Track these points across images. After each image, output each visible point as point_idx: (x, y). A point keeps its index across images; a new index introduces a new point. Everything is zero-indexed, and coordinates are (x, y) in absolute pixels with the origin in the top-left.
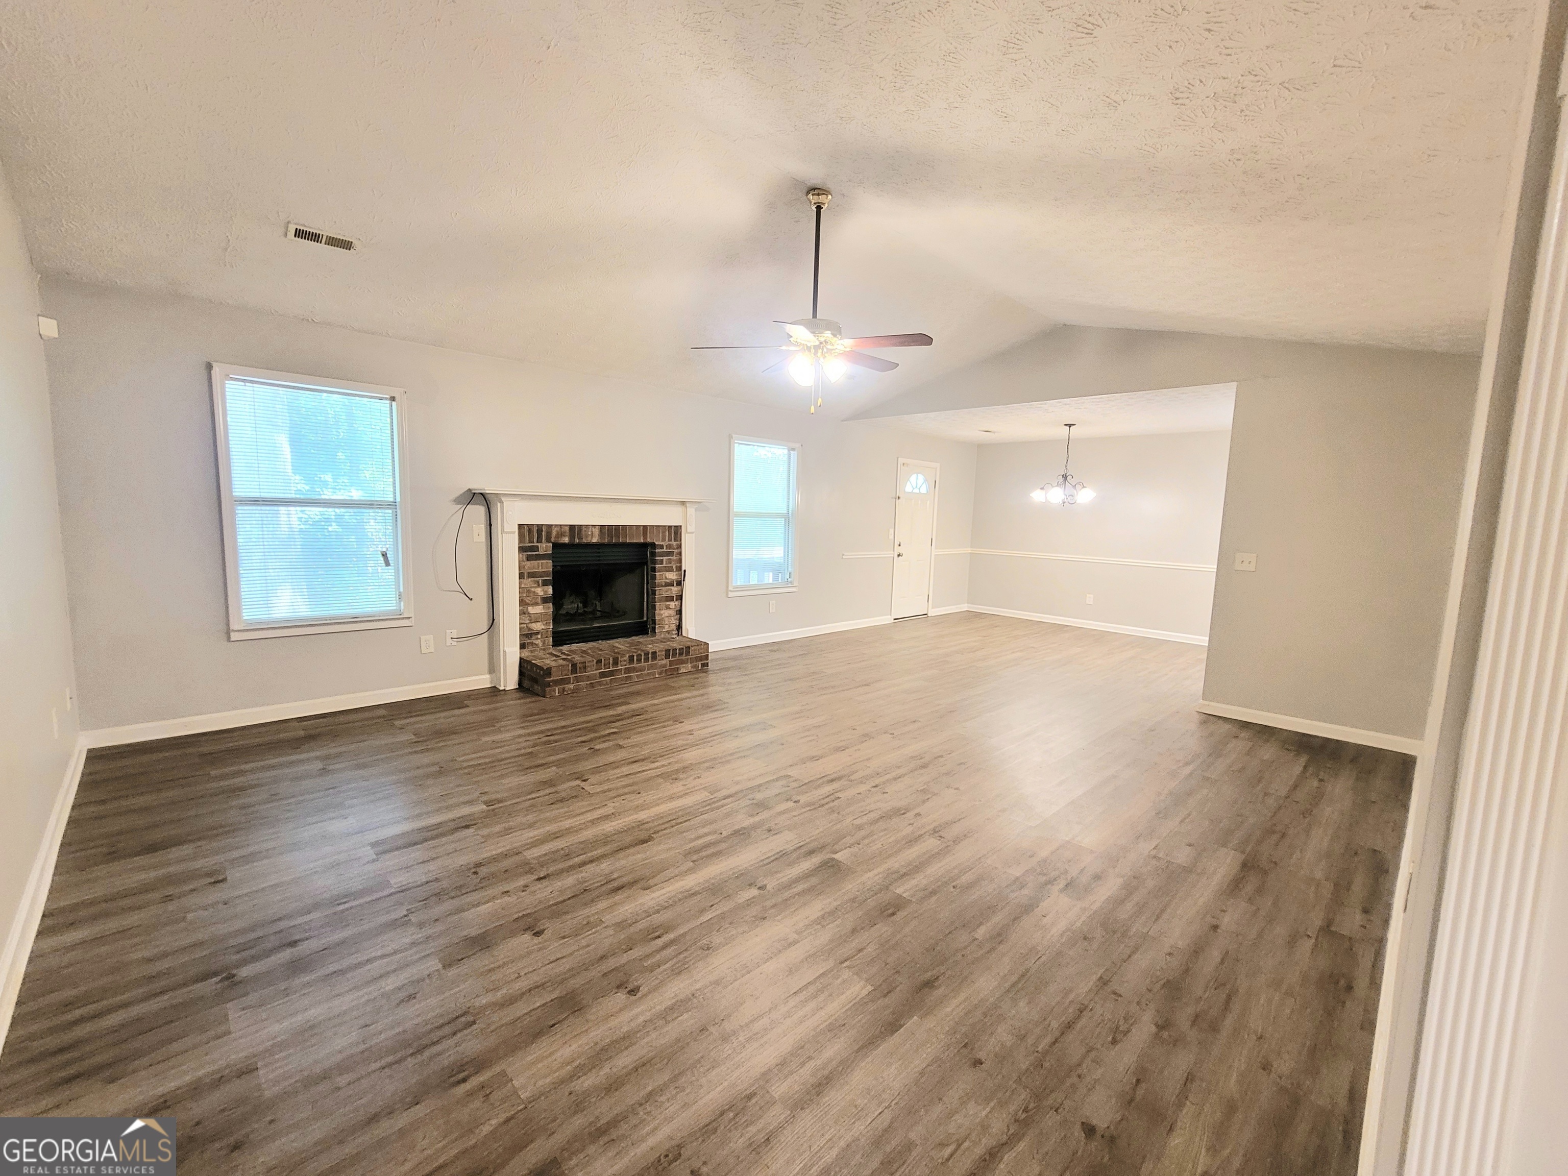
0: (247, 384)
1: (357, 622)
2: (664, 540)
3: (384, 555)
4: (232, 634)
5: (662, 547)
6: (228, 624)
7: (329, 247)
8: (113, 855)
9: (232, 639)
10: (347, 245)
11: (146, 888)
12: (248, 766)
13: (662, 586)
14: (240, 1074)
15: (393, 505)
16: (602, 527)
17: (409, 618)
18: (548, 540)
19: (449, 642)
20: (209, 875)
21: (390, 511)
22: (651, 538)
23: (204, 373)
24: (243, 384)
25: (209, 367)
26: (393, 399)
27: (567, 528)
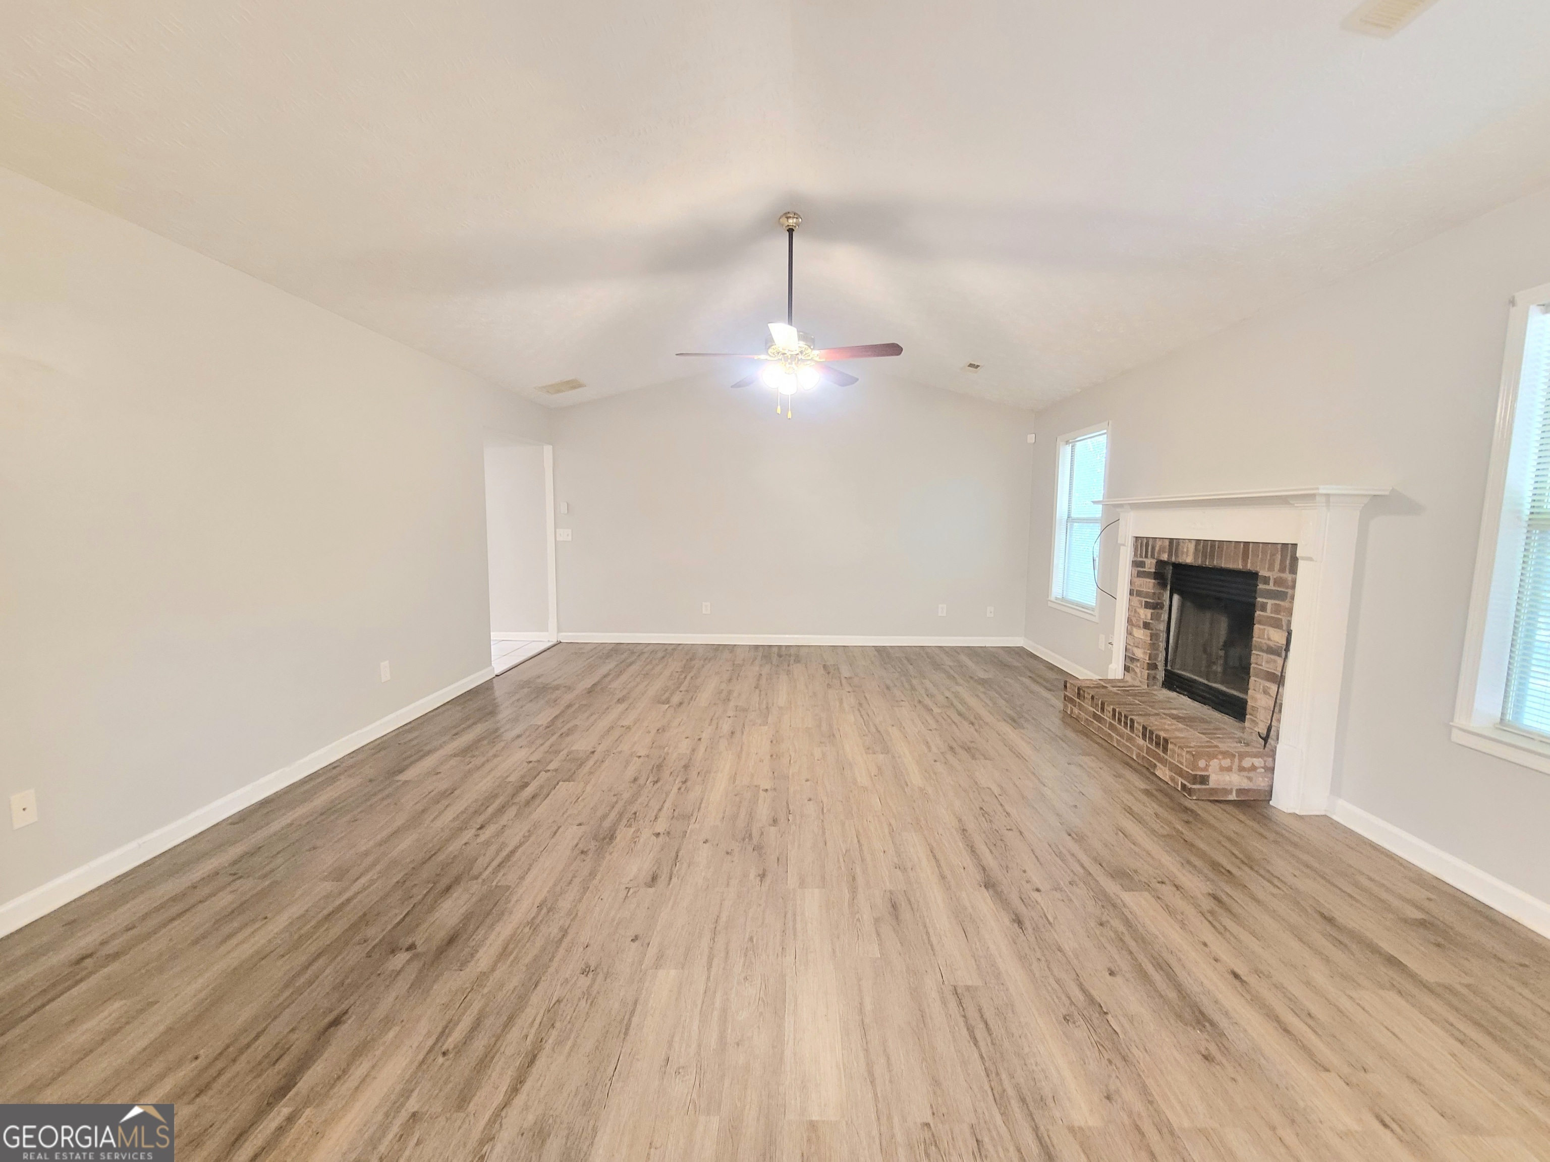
2: (1271, 569)
4: (1048, 602)
5: (1266, 580)
9: (1048, 605)
13: (1263, 651)
16: (1198, 541)
17: (1096, 616)
18: (1153, 557)
22: (1252, 564)
27: (1167, 543)
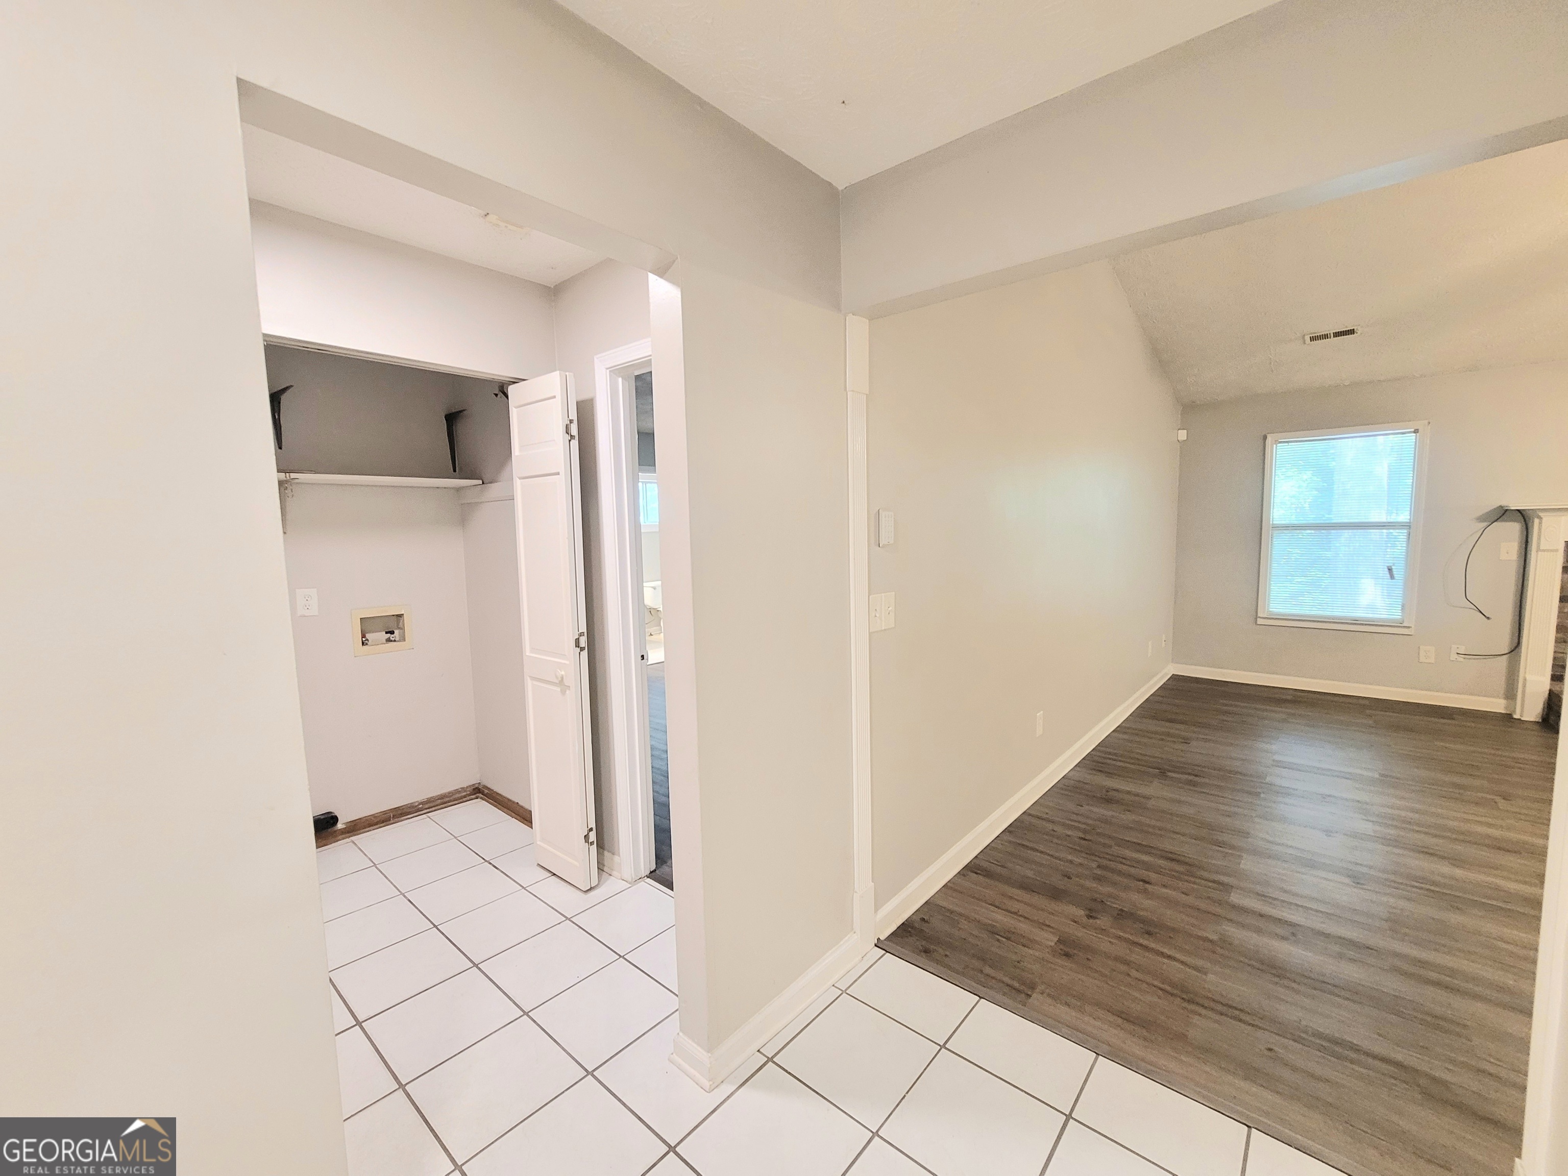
0: (1290, 444)
1: (1355, 624)
3: (1390, 570)
4: (1258, 619)
6: (1257, 612)
7: (1338, 338)
8: (1154, 718)
9: (1258, 623)
10: (1352, 332)
11: (1156, 733)
12: (1242, 704)
14: (1144, 797)
15: (1407, 526)
17: (1409, 627)
19: (1454, 656)
20: (1184, 738)
21: (1406, 531)
23: (1261, 441)
24: (1287, 444)
25: (1265, 438)
26: (1416, 431)
